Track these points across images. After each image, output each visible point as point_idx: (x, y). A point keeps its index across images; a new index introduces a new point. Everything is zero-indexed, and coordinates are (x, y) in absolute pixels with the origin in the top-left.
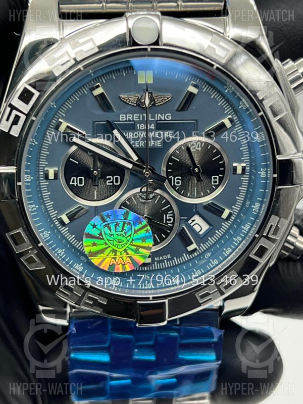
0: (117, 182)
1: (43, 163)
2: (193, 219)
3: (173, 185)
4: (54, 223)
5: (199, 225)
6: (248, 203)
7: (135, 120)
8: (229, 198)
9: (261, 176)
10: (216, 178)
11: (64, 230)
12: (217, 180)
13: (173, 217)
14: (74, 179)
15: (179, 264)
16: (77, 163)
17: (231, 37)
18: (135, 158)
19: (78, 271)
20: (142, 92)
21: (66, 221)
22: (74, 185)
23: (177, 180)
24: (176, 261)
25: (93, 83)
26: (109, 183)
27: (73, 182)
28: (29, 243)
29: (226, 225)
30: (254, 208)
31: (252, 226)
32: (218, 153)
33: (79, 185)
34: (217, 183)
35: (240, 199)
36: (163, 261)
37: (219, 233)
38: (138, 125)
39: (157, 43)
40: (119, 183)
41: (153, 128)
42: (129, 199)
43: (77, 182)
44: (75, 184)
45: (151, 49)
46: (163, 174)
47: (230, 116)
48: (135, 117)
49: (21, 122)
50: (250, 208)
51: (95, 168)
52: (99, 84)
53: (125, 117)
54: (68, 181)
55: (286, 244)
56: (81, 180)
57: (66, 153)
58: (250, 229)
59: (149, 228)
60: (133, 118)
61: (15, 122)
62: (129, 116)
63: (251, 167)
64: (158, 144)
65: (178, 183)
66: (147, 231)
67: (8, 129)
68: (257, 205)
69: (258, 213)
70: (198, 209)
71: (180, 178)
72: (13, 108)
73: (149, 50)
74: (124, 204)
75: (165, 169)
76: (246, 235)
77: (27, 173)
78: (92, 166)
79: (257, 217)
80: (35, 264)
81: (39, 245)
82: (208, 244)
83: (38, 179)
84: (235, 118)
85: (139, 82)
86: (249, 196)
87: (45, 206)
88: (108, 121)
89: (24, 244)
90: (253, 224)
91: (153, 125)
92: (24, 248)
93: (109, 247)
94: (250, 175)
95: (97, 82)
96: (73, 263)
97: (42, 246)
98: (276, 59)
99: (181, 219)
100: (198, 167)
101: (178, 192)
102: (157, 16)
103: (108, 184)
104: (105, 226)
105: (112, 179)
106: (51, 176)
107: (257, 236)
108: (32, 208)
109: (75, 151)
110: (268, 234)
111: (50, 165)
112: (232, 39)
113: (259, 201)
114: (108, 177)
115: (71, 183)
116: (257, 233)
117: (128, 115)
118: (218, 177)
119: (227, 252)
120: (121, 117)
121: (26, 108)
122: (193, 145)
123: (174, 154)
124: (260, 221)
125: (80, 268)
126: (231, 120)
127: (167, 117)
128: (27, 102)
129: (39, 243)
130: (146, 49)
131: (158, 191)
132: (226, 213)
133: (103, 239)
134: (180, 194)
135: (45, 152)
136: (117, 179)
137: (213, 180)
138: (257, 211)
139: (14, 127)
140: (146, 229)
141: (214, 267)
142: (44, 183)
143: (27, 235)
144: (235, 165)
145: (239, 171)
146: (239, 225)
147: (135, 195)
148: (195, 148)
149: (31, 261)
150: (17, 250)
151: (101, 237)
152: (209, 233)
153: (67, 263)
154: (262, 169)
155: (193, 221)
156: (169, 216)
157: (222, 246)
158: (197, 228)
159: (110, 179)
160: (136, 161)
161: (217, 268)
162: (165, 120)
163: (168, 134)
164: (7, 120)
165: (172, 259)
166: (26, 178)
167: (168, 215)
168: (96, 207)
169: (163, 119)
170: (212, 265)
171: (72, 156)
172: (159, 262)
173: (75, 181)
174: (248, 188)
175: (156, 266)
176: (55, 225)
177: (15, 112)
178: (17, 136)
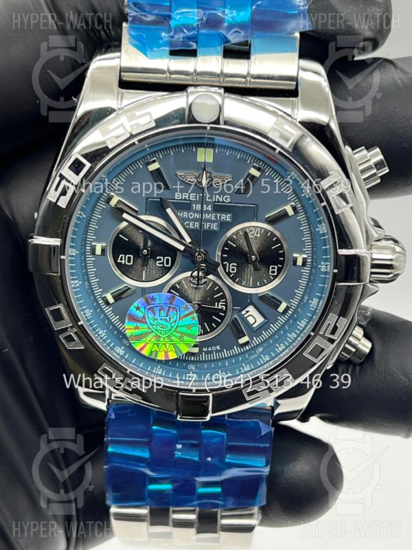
0: (167, 263)
1: (91, 237)
2: (247, 309)
3: (227, 271)
4: (97, 302)
5: (253, 316)
6: (306, 298)
7: (191, 199)
8: (287, 290)
9: (322, 270)
10: (274, 268)
11: (108, 310)
12: (276, 270)
13: (226, 305)
14: (122, 257)
15: (228, 357)
16: (127, 240)
17: (298, 120)
18: (188, 240)
19: (119, 354)
21: (111, 300)
22: (121, 263)
23: (232, 267)
24: (226, 354)
25: (149, 157)
26: (159, 263)
27: (121, 259)
28: (69, 321)
29: (282, 320)
30: (311, 303)
31: (308, 323)
32: (278, 241)
33: (127, 263)
34: (276, 274)
35: (299, 292)
36: (211, 352)
37: (274, 328)
38: (194, 205)
39: (217, 122)
40: (170, 265)
41: (210, 209)
42: (179, 283)
43: (125, 260)
44: (123, 262)
45: (211, 128)
46: (218, 259)
47: (293, 203)
48: (191, 197)
49: (69, 194)
50: (308, 304)
51: (145, 247)
52: (155, 158)
53: (180, 196)
54: (115, 258)
55: (347, 346)
56: (129, 258)
57: (116, 229)
58: (306, 326)
59: (195, 315)
60: (189, 197)
61: (64, 193)
62: (185, 196)
63: (312, 259)
64: (215, 227)
65: (233, 270)
66: (193, 318)
67: (56, 199)
68: (315, 301)
69: (316, 309)
70: (253, 300)
71: (235, 264)
72: (62, 177)
73: (208, 128)
74: (173, 287)
75: (220, 254)
76: (301, 332)
77: (72, 247)
78: (142, 245)
79: (314, 313)
80: (73, 343)
81: (79, 323)
82: (261, 339)
83: (84, 253)
84: (298, 206)
85: (198, 160)
86: (308, 290)
87: (90, 283)
88: (161, 198)
89: (63, 321)
90: (310, 321)
91: (210, 206)
92: (62, 326)
93: (153, 332)
94: (312, 268)
95: (153, 157)
96: (114, 346)
97: (82, 325)
98: (346, 147)
99: (233, 309)
100: (255, 255)
101: (233, 279)
102: (219, 94)
103: (158, 265)
104: (149, 309)
105: (163, 260)
106: (98, 252)
107: (312, 334)
108: (75, 284)
109: (126, 228)
110: (324, 333)
111: (97, 240)
112: (299, 122)
113: (317, 297)
114: (158, 258)
115: (119, 261)
116: (313, 331)
117: (184, 194)
118: (276, 267)
119: (279, 348)
120: (176, 196)
121: (76, 179)
122: (251, 231)
123: (231, 239)
124: (316, 318)
125: (121, 352)
126: (294, 209)
127: (226, 199)
128: (77, 173)
129: (80, 321)
130: (205, 128)
131: (211, 277)
132: (283, 306)
133: (146, 323)
134: (234, 281)
135: (93, 226)
136: (168, 260)
137: (271, 270)
138: (315, 307)
139: (62, 197)
140: (192, 316)
141: (265, 364)
142: (90, 259)
143: (67, 312)
144: (295, 255)
145: (300, 262)
146: (295, 320)
147: (185, 279)
148: (253, 235)
149: (70, 339)
150: (56, 326)
151: (144, 320)
152: (263, 327)
153: (108, 345)
154: (322, 263)
155: (247, 312)
156: (221, 305)
157: (276, 341)
158: (251, 320)
159: (160, 260)
160: (190, 243)
161: (268, 365)
162: (223, 202)
163: (227, 217)
164: (56, 190)
165: (221, 351)
166: (71, 252)
167: (220, 303)
168: (144, 288)
169: (221, 200)
170: (263, 361)
171: (122, 232)
172: (207, 353)
173: (123, 259)
174: (308, 282)
175: (203, 357)
176: (98, 304)
177: (64, 183)
178: (64, 207)
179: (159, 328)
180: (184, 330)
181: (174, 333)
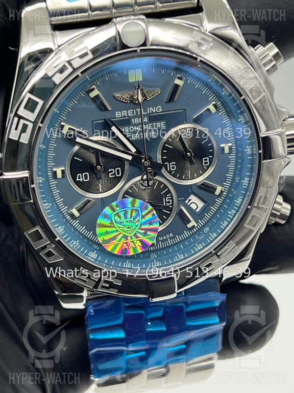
0: (118, 174)
1: (51, 164)
3: (169, 170)
4: (65, 218)
5: (196, 203)
6: (237, 179)
7: (129, 115)
8: (218, 176)
9: (248, 153)
10: (206, 160)
11: (75, 223)
12: (208, 161)
13: (172, 199)
14: (79, 176)
15: (181, 241)
16: (81, 160)
17: (208, 31)
18: (134, 150)
19: (93, 258)
20: (134, 90)
21: (77, 214)
22: (80, 181)
23: (172, 166)
24: (178, 239)
25: (88, 86)
26: (112, 175)
27: (79, 178)
28: (47, 239)
29: (219, 201)
30: (243, 183)
31: (243, 199)
32: (206, 136)
33: (85, 180)
34: (208, 164)
35: (230, 175)
36: (166, 240)
37: (214, 209)
38: (133, 120)
39: (144, 44)
40: (120, 175)
41: (147, 121)
42: (131, 188)
43: (82, 178)
44: (81, 180)
45: (141, 50)
46: (160, 161)
47: (214, 102)
48: (129, 113)
49: (29, 130)
50: (239, 184)
51: (98, 164)
52: (94, 87)
53: (120, 114)
54: (74, 179)
55: (273, 212)
56: (86, 176)
57: (70, 153)
58: (242, 202)
59: (155, 212)
60: (127, 114)
61: (24, 129)
62: (124, 113)
63: (236, 146)
64: (153, 135)
65: (173, 168)
66: (153, 215)
67: (18, 137)
68: (246, 180)
70: (193, 190)
71: (174, 163)
72: (20, 117)
73: (139, 51)
74: (127, 193)
75: (160, 157)
76: (239, 208)
77: (39, 176)
78: (94, 161)
79: (247, 190)
80: (53, 257)
81: (57, 239)
82: (205, 220)
83: (47, 179)
84: (218, 104)
85: (130, 81)
86: (238, 172)
87: (56, 203)
88: (105, 119)
89: (42, 240)
90: (244, 197)
91: (146, 118)
92: (42, 245)
93: (121, 233)
94: (237, 154)
95: (92, 85)
96: (88, 252)
97: (59, 240)
98: (250, 47)
99: (178, 200)
100: (190, 152)
101: (174, 176)
102: (142, 20)
103: (110, 176)
104: (115, 215)
106: (59, 175)
107: (249, 207)
108: (46, 206)
109: (78, 150)
110: (258, 204)
111: (57, 166)
113: (247, 176)
114: (110, 170)
115: (77, 180)
116: (249, 204)
117: (123, 112)
118: (208, 158)
119: (223, 225)
120: (117, 115)
121: (32, 117)
122: (182, 133)
123: (167, 142)
124: (250, 194)
125: (94, 255)
126: (215, 106)
127: (158, 109)
128: (33, 111)
129: (56, 237)
130: (136, 51)
131: (157, 178)
132: (219, 189)
133: (114, 227)
134: (176, 177)
135: (51, 154)
136: (118, 170)
137: (204, 162)
138: (247, 185)
139: (23, 135)
141: (214, 240)
142: (53, 183)
143: (44, 232)
144: (222, 145)
145: (227, 150)
146: (232, 199)
147: (135, 184)
148: (185, 135)
149: (49, 254)
150: (37, 246)
151: (112, 225)
152: (204, 210)
153: (83, 252)
154: (247, 147)
155: (190, 200)
156: (168, 199)
157: (218, 220)
158: (194, 206)
159: (112, 171)
160: (135, 153)
161: (216, 241)
162: (156, 112)
163: (162, 125)
164: (16, 129)
165: (174, 237)
166: (38, 180)
167: (167, 198)
168: (102, 198)
169: (154, 111)
170: (212, 238)
171: (77, 154)
172: (162, 241)
173: (81, 178)
174: (236, 165)
175: (161, 245)
176: (67, 220)
177: (22, 122)
178: (26, 143)
179: (126, 229)
180: (147, 226)
181: (139, 231)
